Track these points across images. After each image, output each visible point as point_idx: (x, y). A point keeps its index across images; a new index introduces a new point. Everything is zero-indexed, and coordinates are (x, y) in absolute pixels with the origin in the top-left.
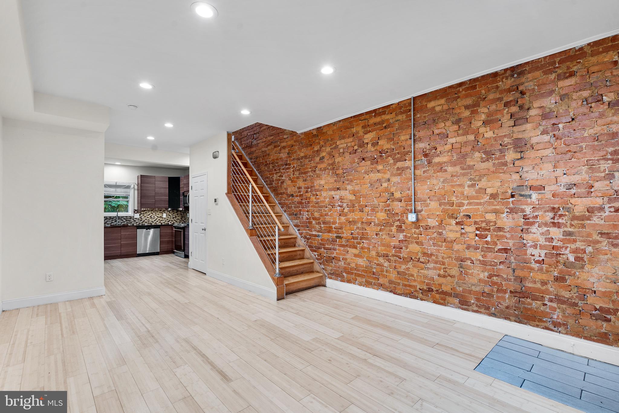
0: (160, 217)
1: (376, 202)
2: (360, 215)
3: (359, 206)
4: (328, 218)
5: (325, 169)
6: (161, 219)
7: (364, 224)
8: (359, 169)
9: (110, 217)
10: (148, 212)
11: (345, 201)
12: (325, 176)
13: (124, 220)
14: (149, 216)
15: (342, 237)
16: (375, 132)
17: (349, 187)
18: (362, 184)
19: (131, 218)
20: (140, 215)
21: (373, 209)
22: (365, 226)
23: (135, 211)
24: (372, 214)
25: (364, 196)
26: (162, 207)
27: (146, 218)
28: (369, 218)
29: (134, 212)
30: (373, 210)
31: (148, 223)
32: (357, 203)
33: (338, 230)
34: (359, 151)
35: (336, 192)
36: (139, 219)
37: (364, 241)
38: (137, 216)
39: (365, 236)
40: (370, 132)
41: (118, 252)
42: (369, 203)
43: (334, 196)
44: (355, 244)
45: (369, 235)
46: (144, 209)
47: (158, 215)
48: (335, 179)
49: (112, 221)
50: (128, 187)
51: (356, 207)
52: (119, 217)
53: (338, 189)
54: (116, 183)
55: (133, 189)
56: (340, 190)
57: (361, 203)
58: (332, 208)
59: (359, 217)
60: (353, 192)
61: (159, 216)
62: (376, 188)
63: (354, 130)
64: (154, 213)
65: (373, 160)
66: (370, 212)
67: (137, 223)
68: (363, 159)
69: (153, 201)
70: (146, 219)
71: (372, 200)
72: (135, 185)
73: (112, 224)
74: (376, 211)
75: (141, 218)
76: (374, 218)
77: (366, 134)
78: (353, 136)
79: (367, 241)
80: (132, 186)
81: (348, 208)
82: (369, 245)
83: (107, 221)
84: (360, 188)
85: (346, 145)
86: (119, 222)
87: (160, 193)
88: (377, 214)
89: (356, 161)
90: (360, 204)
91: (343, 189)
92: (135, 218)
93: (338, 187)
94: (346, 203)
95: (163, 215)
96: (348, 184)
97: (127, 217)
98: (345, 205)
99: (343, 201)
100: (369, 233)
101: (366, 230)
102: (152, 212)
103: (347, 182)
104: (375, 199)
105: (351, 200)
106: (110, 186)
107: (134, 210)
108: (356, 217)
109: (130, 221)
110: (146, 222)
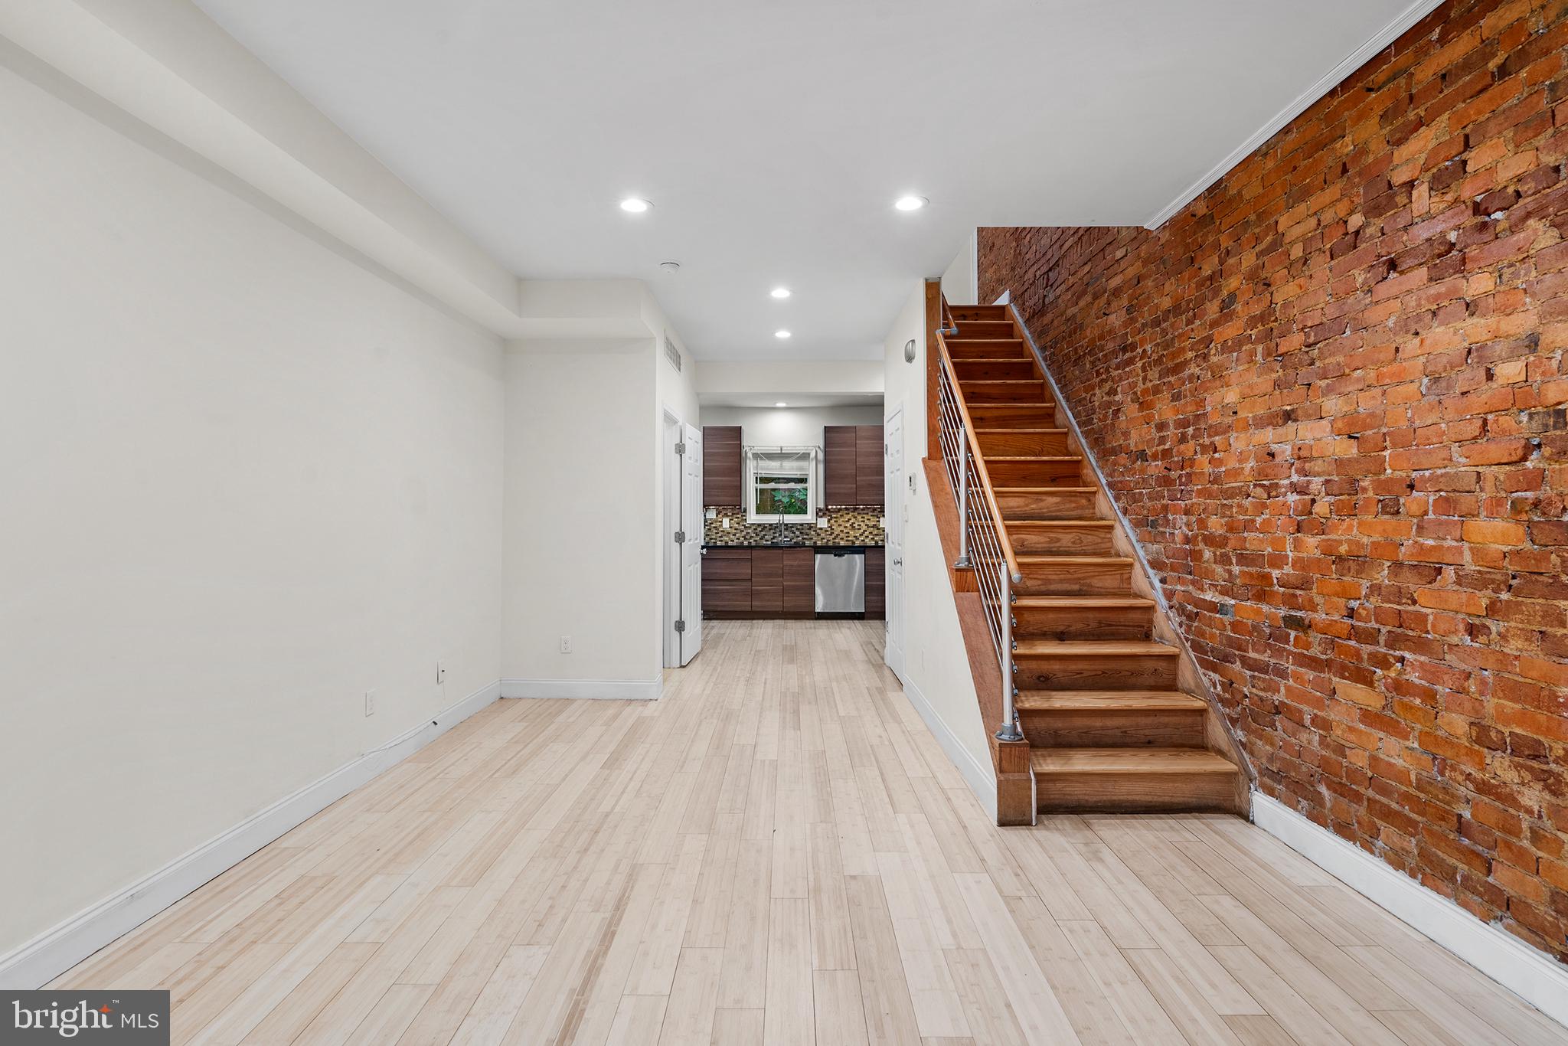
0: (874, 526)
1: (1461, 463)
2: (1384, 530)
3: (1381, 486)
4: (1253, 540)
5: (1239, 343)
6: (876, 532)
7: (1407, 574)
8: (1373, 316)
9: (771, 525)
10: (846, 514)
11: (1317, 466)
12: (1240, 368)
13: (798, 533)
14: (848, 525)
15: (1307, 622)
16: (1446, 116)
17: (1333, 405)
18: (1387, 381)
19: (810, 529)
20: (829, 521)
21: (1447, 499)
22: (1411, 583)
23: (820, 513)
24: (1440, 523)
25: (1403, 441)
26: (874, 500)
27: (842, 528)
28: (1431, 542)
29: (817, 514)
30: (1446, 505)
31: (847, 541)
32: (1369, 472)
33: (1291, 591)
34: (1369, 231)
35: (1280, 430)
36: (828, 531)
37: (1407, 655)
38: (823, 523)
39: (1411, 633)
40: (1420, 123)
41: (776, 605)
42: (1427, 473)
43: (1275, 448)
44: (1365, 665)
45: (1429, 628)
46: (839, 507)
47: (867, 522)
48: (1274, 376)
49: (774, 533)
50: (805, 457)
51: (1364, 490)
52: (786, 525)
53: (1289, 416)
54: (781, 449)
55: (814, 462)
56: (1296, 420)
57: (1389, 471)
58: (1266, 496)
59: (1377, 538)
60: (1349, 425)
61: (871, 524)
62: (1463, 394)
63: (1346, 146)
64: (859, 517)
65: (1440, 256)
66: (1431, 516)
67: (822, 539)
68: (1392, 265)
69: (851, 488)
70: (842, 531)
71: (1444, 454)
72: (818, 451)
73: (773, 541)
74: (1464, 509)
75: (830, 527)
76: (1454, 544)
77: (1399, 143)
78: (1345, 170)
79: (1423, 659)
80: (813, 455)
81: (1332, 499)
82: (1434, 676)
83: (764, 533)
84: (1379, 402)
85: (1313, 222)
86: (785, 537)
87: (869, 468)
88: (1471, 523)
89: (1360, 280)
90: (1382, 477)
91: (1308, 417)
92: (821, 529)
93: (1288, 408)
94: (1318, 475)
95: (879, 521)
96: (1328, 391)
97: (802, 525)
98: (1316, 484)
99: (1307, 466)
100: (1431, 618)
101: (1415, 602)
102: (856, 514)
103: (1323, 383)
104: (1455, 447)
105: (1339, 463)
106: (770, 456)
107: (817, 508)
108: (1365, 540)
109: (808, 535)
110: (842, 539)
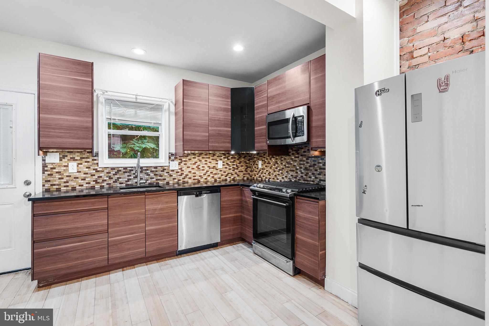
0: (214, 167)
6: (215, 171)
9: (125, 168)
10: (194, 158)
13: (152, 175)
14: (194, 167)
19: (163, 171)
20: (179, 164)
23: (172, 156)
26: (221, 147)
27: (190, 169)
29: (170, 158)
31: (194, 179)
36: (178, 172)
38: (174, 165)
46: (189, 152)
47: (209, 164)
49: (128, 176)
50: (157, 108)
52: (141, 168)
54: (136, 98)
55: (167, 113)
61: (212, 165)
64: (203, 160)
67: (174, 179)
69: (205, 136)
70: (190, 172)
72: (171, 104)
73: (128, 183)
75: (181, 169)
80: (166, 107)
83: (118, 176)
86: (141, 179)
87: (218, 120)
92: (173, 171)
95: (217, 164)
97: (156, 167)
102: (200, 158)
106: (125, 103)
107: (169, 153)
109: (162, 176)
110: (190, 178)
